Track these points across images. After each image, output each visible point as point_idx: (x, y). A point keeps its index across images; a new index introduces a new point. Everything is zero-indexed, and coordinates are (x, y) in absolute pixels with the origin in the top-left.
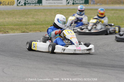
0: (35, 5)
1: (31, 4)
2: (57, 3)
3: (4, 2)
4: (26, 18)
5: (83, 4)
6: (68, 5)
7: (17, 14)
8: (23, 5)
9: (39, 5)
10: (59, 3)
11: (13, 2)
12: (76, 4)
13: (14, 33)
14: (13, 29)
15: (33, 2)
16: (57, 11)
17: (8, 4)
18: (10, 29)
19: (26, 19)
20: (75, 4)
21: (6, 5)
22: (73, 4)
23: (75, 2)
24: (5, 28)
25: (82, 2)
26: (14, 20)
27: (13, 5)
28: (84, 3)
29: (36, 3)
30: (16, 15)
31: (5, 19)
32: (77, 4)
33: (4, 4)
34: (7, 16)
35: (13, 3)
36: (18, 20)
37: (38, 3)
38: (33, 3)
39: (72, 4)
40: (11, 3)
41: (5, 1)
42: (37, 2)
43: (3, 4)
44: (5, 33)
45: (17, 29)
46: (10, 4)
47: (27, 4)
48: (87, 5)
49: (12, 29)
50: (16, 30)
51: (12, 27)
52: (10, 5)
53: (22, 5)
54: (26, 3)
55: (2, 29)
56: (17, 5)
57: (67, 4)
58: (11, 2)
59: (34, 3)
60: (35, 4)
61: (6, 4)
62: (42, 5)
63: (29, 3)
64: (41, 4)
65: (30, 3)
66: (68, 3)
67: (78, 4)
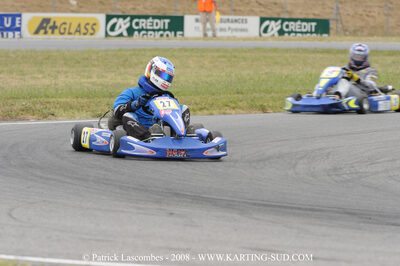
0: (162, 35)
1: (150, 33)
2: (229, 29)
3: (65, 23)
4: (120, 74)
5: (311, 33)
6: (264, 35)
7: (96, 63)
8: (125, 33)
9: (175, 35)
10: (236, 30)
11: (95, 24)
12: (289, 33)
13: (70, 119)
14: (71, 108)
15: (157, 24)
16: (221, 54)
17: (78, 31)
18: (60, 107)
19: (119, 80)
20: (286, 35)
21: (70, 33)
22: (281, 32)
23: (287, 26)
24: (48, 105)
25: (308, 28)
26: (83, 80)
27: (92, 34)
28: (313, 30)
29: (164, 30)
30: (94, 66)
31: (56, 78)
32: (293, 34)
33: (65, 29)
34: (65, 69)
35: (93, 29)
36: (94, 79)
37: (170, 29)
38: (154, 30)
39: (276, 34)
40: (86, 29)
41: (68, 22)
42: (166, 27)
43: (62, 31)
44: (45, 117)
45: (80, 108)
46: (83, 31)
47: (136, 33)
48: (325, 35)
49: (68, 107)
50: (78, 110)
51: (68, 100)
52: (85, 34)
53: (121, 35)
54: (135, 27)
55: (38, 106)
56: (107, 35)
57: (260, 35)
58: (88, 24)
59: (159, 30)
60: (161, 32)
61: (72, 30)
62: (183, 35)
63: (143, 29)
64: (179, 33)
65: (147, 30)
66: (265, 31)
67: (296, 32)
